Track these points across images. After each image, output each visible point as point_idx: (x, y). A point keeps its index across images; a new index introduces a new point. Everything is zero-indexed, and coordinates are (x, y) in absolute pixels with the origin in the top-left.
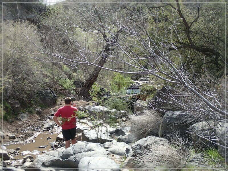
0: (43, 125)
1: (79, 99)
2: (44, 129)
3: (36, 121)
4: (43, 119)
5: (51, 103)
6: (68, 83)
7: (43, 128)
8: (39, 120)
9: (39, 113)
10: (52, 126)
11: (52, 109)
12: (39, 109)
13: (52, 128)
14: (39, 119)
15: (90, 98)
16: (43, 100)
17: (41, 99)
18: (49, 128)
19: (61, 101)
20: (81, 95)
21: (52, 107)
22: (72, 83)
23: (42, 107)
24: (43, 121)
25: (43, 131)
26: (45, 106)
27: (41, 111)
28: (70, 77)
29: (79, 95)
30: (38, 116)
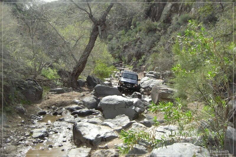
0: (32, 133)
1: (68, 91)
2: (34, 140)
3: (18, 126)
4: (29, 120)
5: (36, 98)
6: (51, 74)
7: (32, 138)
8: (23, 123)
9: (21, 113)
10: (46, 132)
11: (38, 105)
12: (21, 106)
13: (48, 136)
14: (23, 121)
15: (79, 89)
16: (25, 93)
17: (22, 93)
18: (42, 137)
19: (48, 94)
20: (69, 86)
21: (38, 103)
22: (56, 73)
23: (24, 104)
24: (29, 124)
25: (34, 143)
26: (28, 102)
27: (24, 109)
28: (52, 67)
29: (66, 87)
30: (20, 118)
